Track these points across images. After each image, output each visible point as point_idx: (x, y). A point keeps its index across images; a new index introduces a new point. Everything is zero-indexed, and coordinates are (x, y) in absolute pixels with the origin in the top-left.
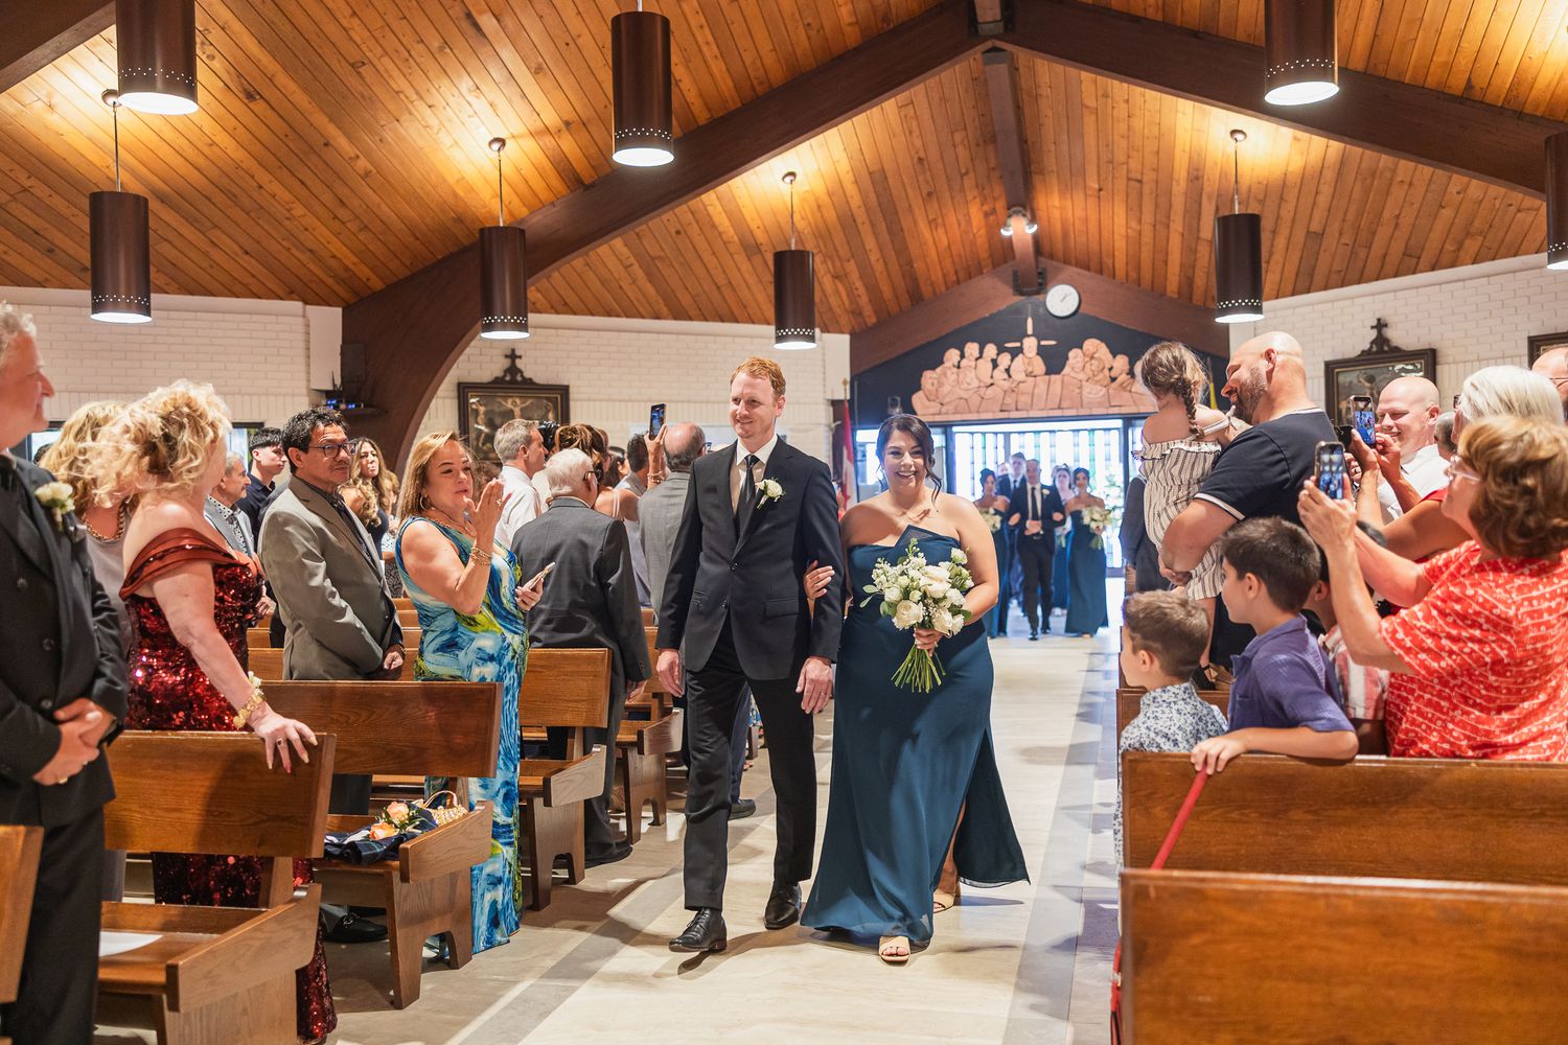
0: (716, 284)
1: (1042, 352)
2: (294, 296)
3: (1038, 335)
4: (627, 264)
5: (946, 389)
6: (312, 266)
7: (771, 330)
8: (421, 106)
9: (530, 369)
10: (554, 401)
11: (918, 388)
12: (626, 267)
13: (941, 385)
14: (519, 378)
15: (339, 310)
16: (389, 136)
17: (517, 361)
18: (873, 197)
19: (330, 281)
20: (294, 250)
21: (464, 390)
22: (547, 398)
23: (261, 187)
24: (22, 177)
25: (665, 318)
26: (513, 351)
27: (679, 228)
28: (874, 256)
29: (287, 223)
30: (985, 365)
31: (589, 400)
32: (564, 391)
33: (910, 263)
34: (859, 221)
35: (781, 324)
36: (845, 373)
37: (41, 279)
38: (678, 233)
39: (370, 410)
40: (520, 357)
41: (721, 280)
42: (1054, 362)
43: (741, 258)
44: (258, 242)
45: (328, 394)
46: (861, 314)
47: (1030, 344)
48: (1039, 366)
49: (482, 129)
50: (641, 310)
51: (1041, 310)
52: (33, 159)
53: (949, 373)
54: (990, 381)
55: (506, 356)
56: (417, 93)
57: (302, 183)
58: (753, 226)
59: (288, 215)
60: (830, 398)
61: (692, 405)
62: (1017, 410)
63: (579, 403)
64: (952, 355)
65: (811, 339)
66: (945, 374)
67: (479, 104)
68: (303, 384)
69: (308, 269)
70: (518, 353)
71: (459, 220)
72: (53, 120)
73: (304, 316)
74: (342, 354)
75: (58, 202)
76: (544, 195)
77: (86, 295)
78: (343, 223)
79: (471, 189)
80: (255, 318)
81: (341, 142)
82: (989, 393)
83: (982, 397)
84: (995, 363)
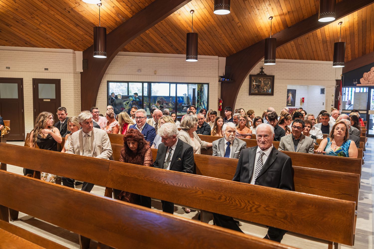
0: (313, 51)
2: (217, 55)
4: (292, 46)
5: (371, 77)
6: (222, 48)
8: (256, 10)
9: (266, 72)
10: (271, 79)
11: (362, 77)
12: (292, 47)
13: (369, 76)
14: (263, 74)
15: (225, 58)
16: (246, 17)
17: (263, 70)
18: (361, 27)
19: (225, 51)
20: (220, 45)
21: (251, 76)
22: (269, 79)
23: (216, 30)
24: (170, 30)
25: (298, 59)
26: (262, 67)
27: (308, 37)
28: (356, 43)
29: (220, 38)
31: (279, 79)
32: (273, 77)
33: (365, 45)
34: (355, 34)
35: (335, 61)
37: (168, 52)
38: (307, 38)
39: (232, 81)
40: (264, 69)
41: (314, 50)
43: (321, 45)
44: (213, 43)
45: (222, 77)
46: (348, 58)
49: (269, 14)
50: (292, 57)
52: (174, 26)
53: (372, 73)
55: (261, 69)
56: (256, 7)
57: (225, 29)
58: (327, 36)
59: (220, 36)
60: (336, 79)
61: (302, 80)
63: (276, 80)
64: (373, 69)
65: (343, 65)
66: (370, 74)
67: (270, 8)
68: (217, 75)
69: (221, 49)
70: (263, 68)
71: (257, 37)
72: (180, 17)
73: (218, 59)
74: (226, 68)
75: (176, 36)
76: (278, 29)
77: (185, 55)
78: (231, 38)
79: (262, 29)
80: (209, 60)
81: (236, 20)
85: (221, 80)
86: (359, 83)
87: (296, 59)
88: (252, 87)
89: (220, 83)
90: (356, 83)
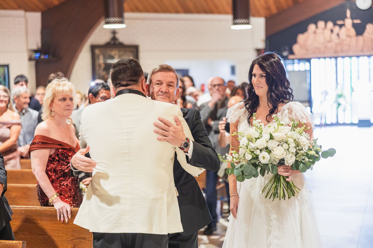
1: (354, 26)
2: (21, 8)
3: (352, 18)
5: (309, 43)
9: (123, 38)
10: (132, 52)
11: (295, 42)
13: (307, 41)
14: (117, 42)
15: (40, 14)
17: (117, 35)
21: (93, 48)
25: (181, 13)
30: (328, 32)
31: (148, 51)
32: (136, 48)
35: (235, 17)
36: (263, 36)
39: (54, 59)
42: (360, 30)
45: (36, 51)
46: (270, 9)
47: (348, 22)
48: (353, 32)
51: (354, 7)
53: (310, 35)
54: (329, 39)
55: (112, 33)
60: (256, 47)
62: (342, 52)
63: (143, 53)
64: (312, 27)
65: (248, 23)
66: (308, 36)
68: (25, 47)
70: (117, 31)
73: (25, 17)
74: (41, 33)
80: (5, 18)
82: (329, 45)
83: (326, 47)
84: (332, 31)
85: (33, 57)
86: (292, 52)
87: (177, 12)
88: (97, 68)
89: (33, 63)
90: (285, 54)
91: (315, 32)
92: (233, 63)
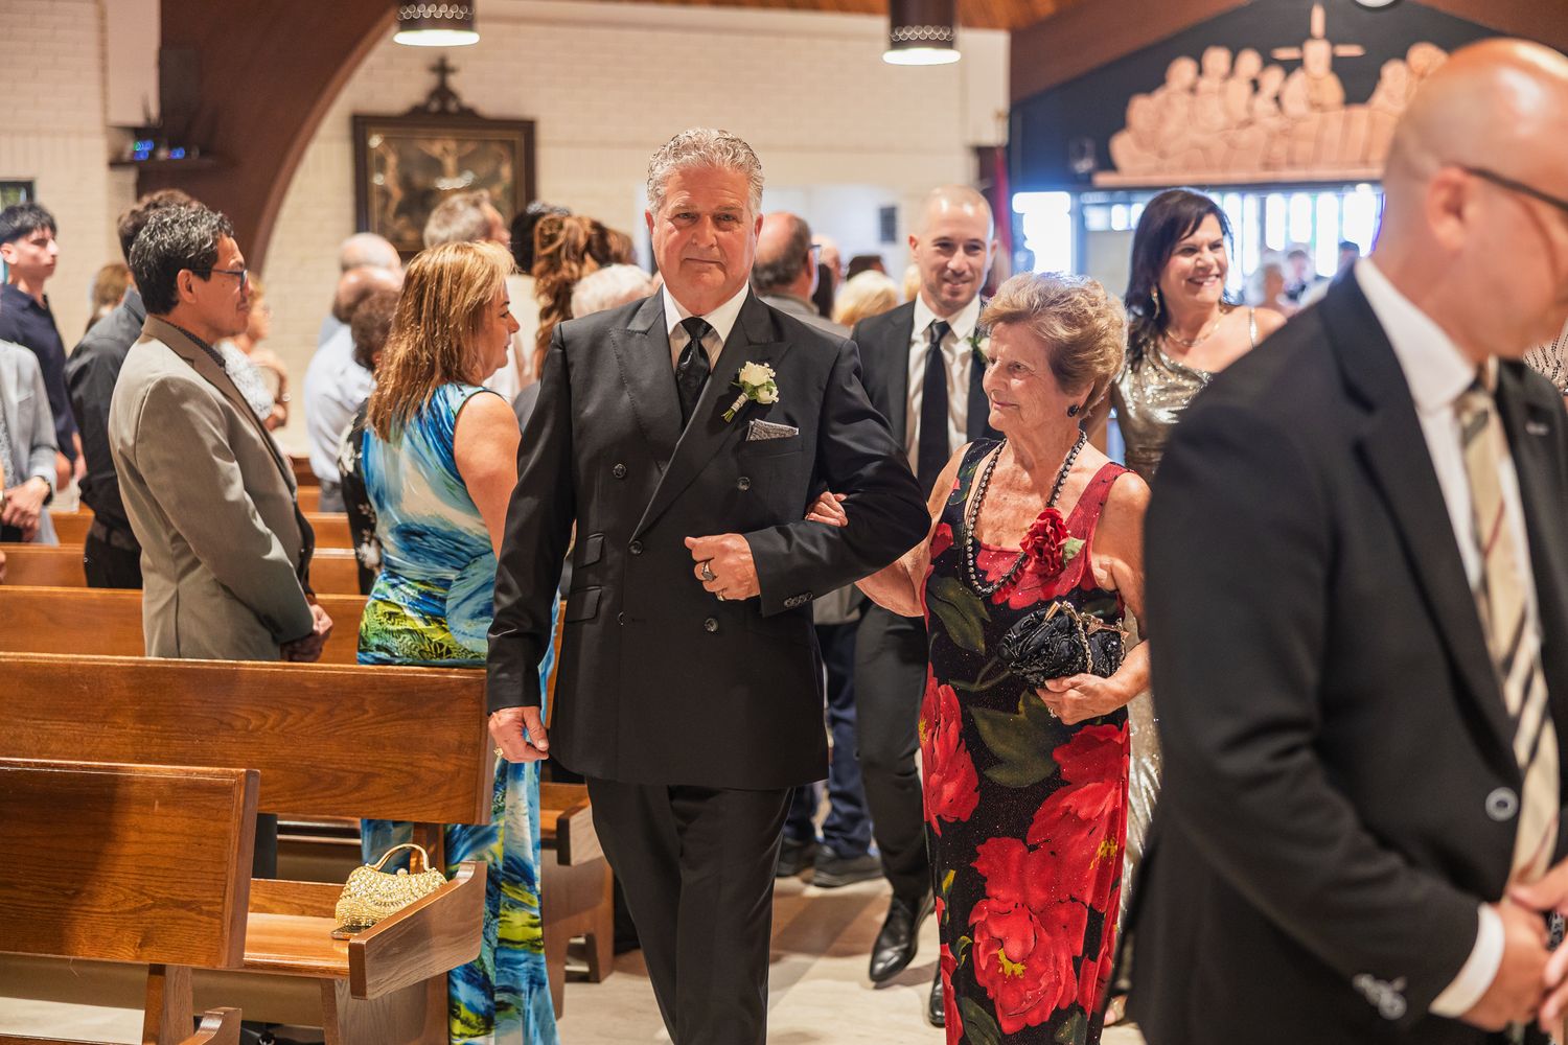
1: (1338, 66)
3: (1333, 37)
5: (1171, 128)
7: (880, 24)
9: (476, 91)
10: (511, 145)
11: (1120, 123)
13: (1162, 119)
14: (452, 106)
17: (452, 78)
21: (361, 125)
22: (502, 142)
26: (445, 63)
30: (1239, 88)
31: (569, 143)
32: (527, 129)
35: (898, 20)
36: (999, 98)
39: (208, 161)
40: (453, 71)
42: (1358, 83)
45: (138, 133)
47: (1317, 53)
48: (1332, 89)
53: (1175, 100)
54: (1243, 115)
55: (432, 71)
60: (973, 141)
62: (1291, 164)
63: (551, 150)
64: (1183, 69)
65: (949, 44)
66: (1168, 103)
68: (97, 115)
70: (452, 62)
74: (161, 66)
82: (1245, 136)
83: (1232, 145)
84: (1256, 85)
85: (127, 156)
86: (1107, 163)
89: (130, 177)
90: (1084, 165)
91: (1193, 90)
92: (887, 200)
